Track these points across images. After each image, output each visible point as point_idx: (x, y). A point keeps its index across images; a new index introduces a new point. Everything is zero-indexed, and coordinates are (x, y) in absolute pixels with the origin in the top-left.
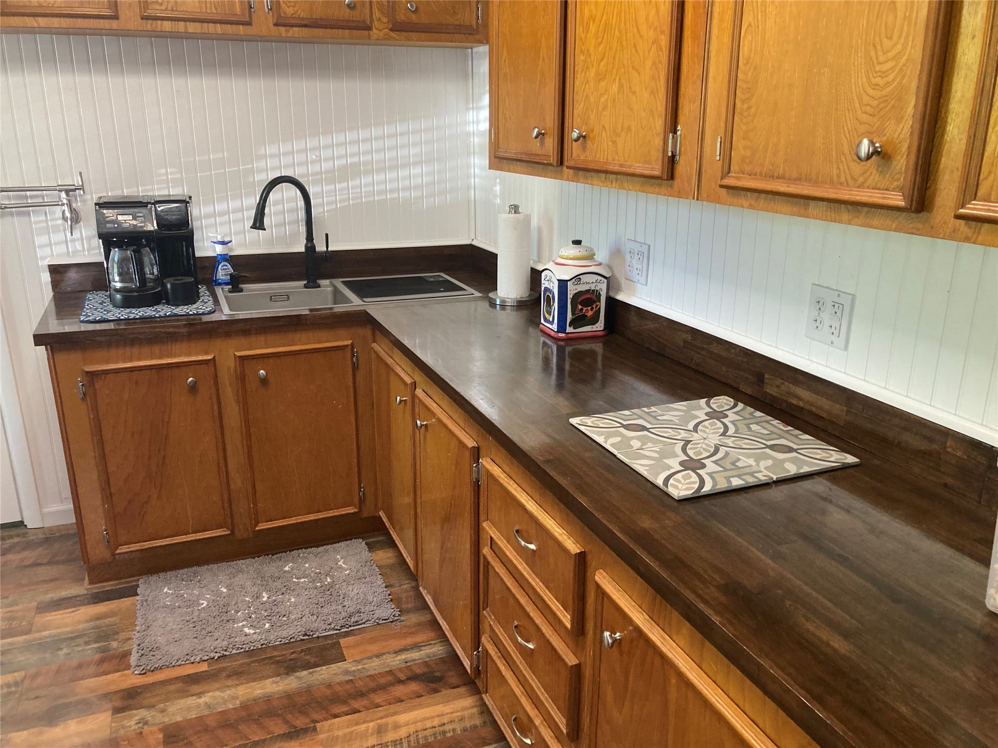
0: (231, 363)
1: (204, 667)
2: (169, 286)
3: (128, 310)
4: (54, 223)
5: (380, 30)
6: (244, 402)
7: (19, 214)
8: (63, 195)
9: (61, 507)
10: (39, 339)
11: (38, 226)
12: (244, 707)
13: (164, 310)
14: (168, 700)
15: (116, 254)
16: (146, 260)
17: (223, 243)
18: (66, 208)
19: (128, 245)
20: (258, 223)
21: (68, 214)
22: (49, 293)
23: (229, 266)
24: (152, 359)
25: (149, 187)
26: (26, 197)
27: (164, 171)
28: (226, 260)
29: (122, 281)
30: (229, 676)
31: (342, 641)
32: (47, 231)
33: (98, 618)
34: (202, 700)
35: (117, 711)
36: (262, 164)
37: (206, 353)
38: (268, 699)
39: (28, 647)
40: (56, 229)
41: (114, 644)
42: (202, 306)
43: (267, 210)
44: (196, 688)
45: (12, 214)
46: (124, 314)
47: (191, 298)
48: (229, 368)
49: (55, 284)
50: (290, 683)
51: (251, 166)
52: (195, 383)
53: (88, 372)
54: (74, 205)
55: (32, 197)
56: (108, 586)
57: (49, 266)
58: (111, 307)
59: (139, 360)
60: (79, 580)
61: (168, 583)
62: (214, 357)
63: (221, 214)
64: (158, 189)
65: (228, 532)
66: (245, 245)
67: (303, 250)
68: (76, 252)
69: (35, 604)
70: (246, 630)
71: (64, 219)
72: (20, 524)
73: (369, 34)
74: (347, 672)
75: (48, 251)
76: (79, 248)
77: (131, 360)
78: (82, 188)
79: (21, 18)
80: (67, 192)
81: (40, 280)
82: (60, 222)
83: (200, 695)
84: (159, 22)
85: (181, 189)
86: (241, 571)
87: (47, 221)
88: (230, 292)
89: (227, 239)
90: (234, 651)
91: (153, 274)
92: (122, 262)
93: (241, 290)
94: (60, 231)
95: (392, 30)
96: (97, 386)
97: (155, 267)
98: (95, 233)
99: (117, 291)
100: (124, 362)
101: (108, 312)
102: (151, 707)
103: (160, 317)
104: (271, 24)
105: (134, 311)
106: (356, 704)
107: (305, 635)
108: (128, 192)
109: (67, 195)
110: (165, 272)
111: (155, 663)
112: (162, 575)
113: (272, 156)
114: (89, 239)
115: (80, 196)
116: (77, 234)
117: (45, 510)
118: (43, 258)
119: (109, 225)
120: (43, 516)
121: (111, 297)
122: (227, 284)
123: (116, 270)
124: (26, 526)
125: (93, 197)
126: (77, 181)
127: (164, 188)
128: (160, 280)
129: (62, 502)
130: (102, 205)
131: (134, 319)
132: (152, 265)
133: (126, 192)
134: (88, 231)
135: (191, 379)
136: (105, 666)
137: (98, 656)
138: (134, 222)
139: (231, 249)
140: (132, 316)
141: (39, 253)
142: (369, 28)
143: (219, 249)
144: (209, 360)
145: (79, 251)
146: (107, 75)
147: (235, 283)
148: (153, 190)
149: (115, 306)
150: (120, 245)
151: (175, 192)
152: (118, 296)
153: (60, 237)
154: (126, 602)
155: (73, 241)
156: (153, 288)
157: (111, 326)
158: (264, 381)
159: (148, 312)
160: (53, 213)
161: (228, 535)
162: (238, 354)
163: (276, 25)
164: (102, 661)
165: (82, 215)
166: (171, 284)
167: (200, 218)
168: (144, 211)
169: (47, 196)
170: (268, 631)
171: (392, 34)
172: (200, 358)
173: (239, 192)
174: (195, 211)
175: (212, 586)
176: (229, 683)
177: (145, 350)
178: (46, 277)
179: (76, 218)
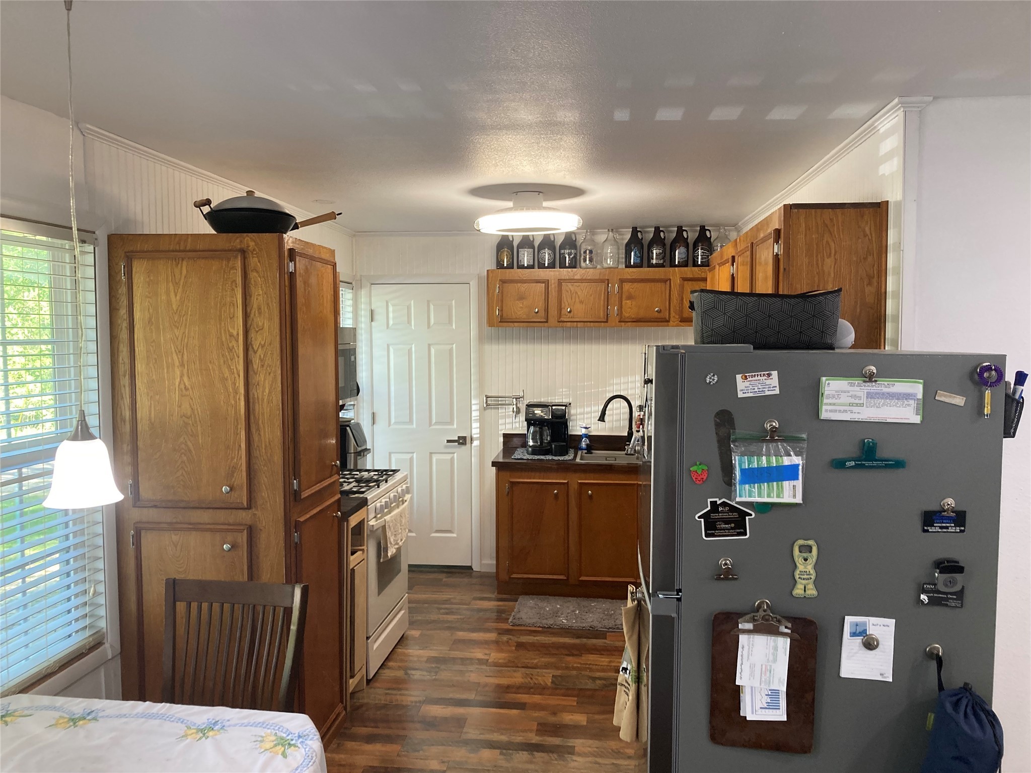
0: (576, 487)
1: (540, 629)
2: (553, 446)
3: (533, 456)
4: (509, 413)
5: (674, 322)
6: (580, 508)
7: (494, 408)
8: (514, 400)
9: (489, 562)
10: (494, 464)
11: (502, 414)
12: (553, 643)
13: (550, 457)
14: (521, 635)
15: (532, 429)
16: (545, 433)
17: (586, 428)
18: (515, 406)
19: (538, 425)
20: (602, 418)
21: (515, 410)
22: (501, 447)
23: (588, 440)
24: (539, 479)
25: (554, 398)
26: (499, 401)
27: (561, 390)
28: (586, 437)
29: (533, 442)
30: (550, 634)
31: (608, 634)
32: (505, 417)
33: (498, 606)
34: (536, 638)
35: (499, 634)
36: (611, 388)
37: (564, 480)
38: (564, 644)
39: (467, 609)
40: (509, 416)
41: (503, 615)
42: (569, 457)
43: (607, 412)
44: (535, 634)
45: (491, 408)
46: (530, 457)
47: (565, 453)
48: (574, 489)
49: (505, 443)
50: (577, 641)
51: (605, 389)
52: (557, 493)
53: (511, 482)
54: (518, 405)
55: (501, 401)
56: (504, 596)
57: (503, 434)
58: (526, 454)
59: (534, 479)
60: (494, 593)
61: (533, 599)
62: (568, 482)
63: (587, 413)
64: (558, 399)
65: (565, 578)
66: (598, 430)
67: (626, 434)
68: (516, 428)
69: (472, 597)
70: (564, 621)
71: (513, 412)
72: (470, 568)
73: (668, 324)
74: (605, 643)
75: (503, 427)
76: (518, 426)
77: (530, 479)
78: (523, 397)
79: (507, 323)
80: (516, 399)
81: (498, 441)
82: (511, 413)
83: (534, 636)
84: (565, 323)
85: (569, 399)
86: (570, 601)
87: (505, 412)
88: (586, 453)
89: (588, 426)
90: (555, 627)
91: (547, 440)
92: (534, 433)
93: (592, 453)
94: (510, 417)
95: (680, 322)
96: (514, 489)
97: (549, 437)
98: (524, 420)
99: (530, 447)
100: (527, 479)
101: (524, 456)
102: (513, 635)
103: (546, 460)
104: (617, 322)
105: (536, 456)
106: (603, 652)
107: (591, 627)
108: (543, 400)
109: (516, 401)
110: (553, 440)
111: (518, 622)
112: (531, 596)
113: (617, 384)
114: (522, 422)
115: (522, 401)
116: (517, 420)
117: (483, 562)
118: (501, 430)
119: (530, 415)
120: (481, 565)
121: (527, 451)
122: (585, 449)
123: (531, 437)
124: (473, 569)
125: (526, 402)
126: (521, 394)
127: (560, 399)
128: (549, 443)
129: (491, 559)
130: (529, 406)
131: (535, 459)
132: (547, 436)
133: (542, 400)
134: (522, 417)
135: (556, 491)
136: (498, 621)
137: (496, 617)
138: (542, 414)
139: (590, 432)
140: (534, 458)
141: (500, 427)
142: (668, 321)
143: (584, 431)
144: (565, 483)
145: (517, 428)
146: (549, 345)
147: (589, 449)
148: (555, 399)
149: (528, 454)
150: (534, 425)
151: (565, 401)
152: (530, 449)
153: (510, 420)
154: (511, 603)
155: (515, 422)
156: (546, 447)
157: (525, 461)
158: (591, 497)
159: (542, 457)
160: (509, 408)
161: (565, 580)
162: (579, 481)
163: (619, 322)
164: (497, 619)
165: (521, 410)
166: (555, 445)
167: (576, 415)
168: (547, 409)
169: (508, 400)
170: (574, 623)
171: (680, 323)
172: (561, 481)
173: (590, 403)
174: (572, 411)
175: (554, 604)
176: (550, 636)
177: (538, 474)
178: (501, 439)
179: (518, 411)
